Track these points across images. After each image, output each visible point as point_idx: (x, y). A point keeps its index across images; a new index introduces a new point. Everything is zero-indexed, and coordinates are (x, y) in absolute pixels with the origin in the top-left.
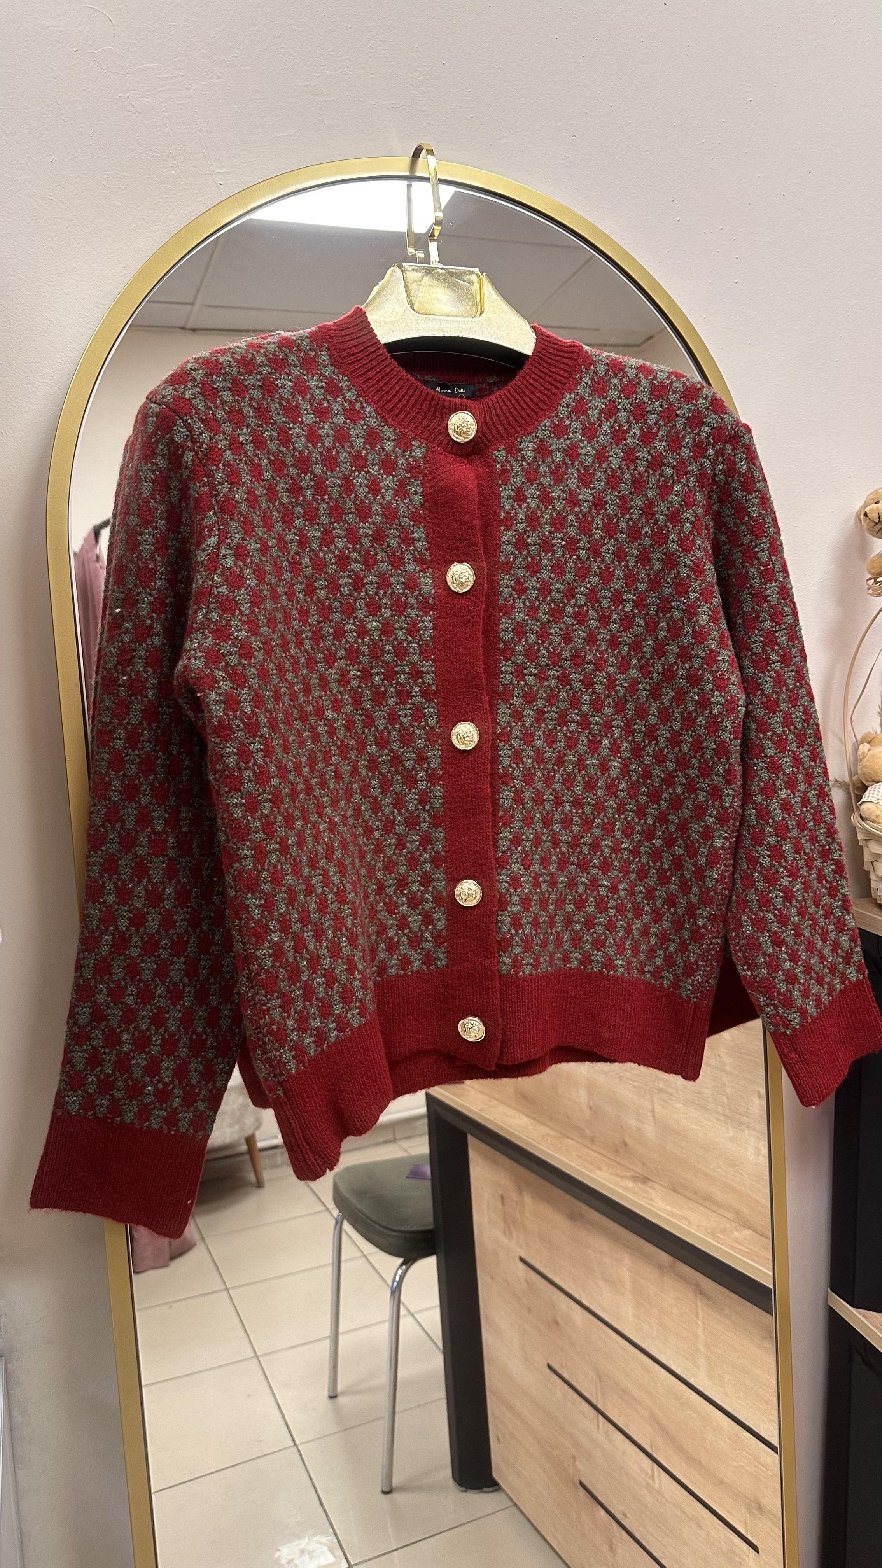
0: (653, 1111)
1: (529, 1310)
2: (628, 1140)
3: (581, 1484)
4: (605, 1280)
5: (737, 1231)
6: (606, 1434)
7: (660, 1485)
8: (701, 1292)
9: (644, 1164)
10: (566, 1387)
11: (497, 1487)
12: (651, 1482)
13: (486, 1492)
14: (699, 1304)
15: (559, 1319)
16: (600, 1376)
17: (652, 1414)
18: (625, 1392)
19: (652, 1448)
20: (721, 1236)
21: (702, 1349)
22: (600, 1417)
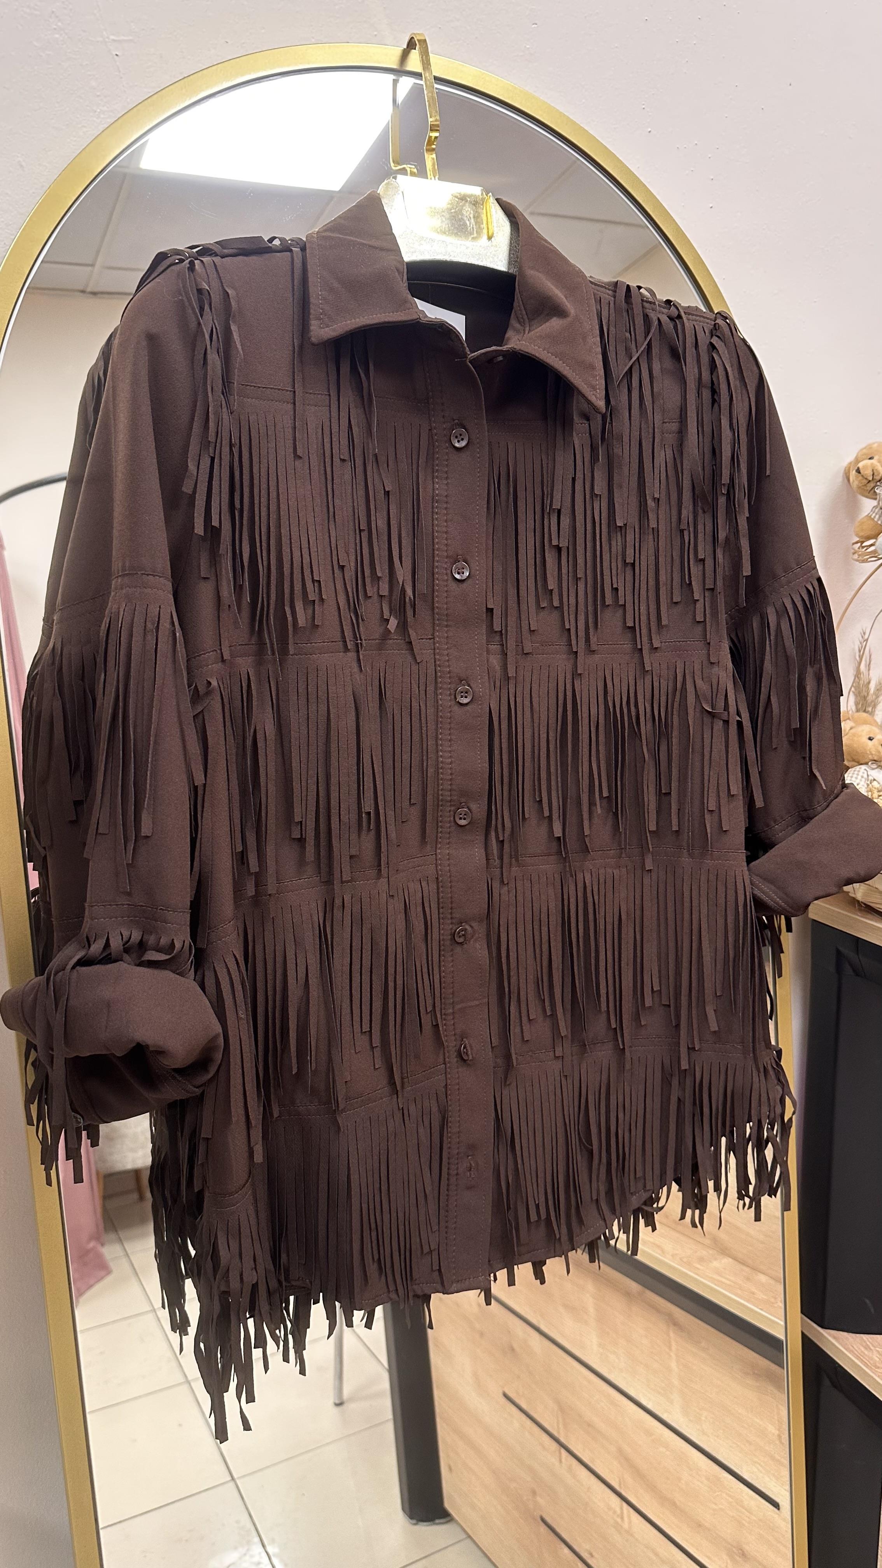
1: (482, 1334)
3: (543, 1520)
4: (566, 1306)
5: (716, 1259)
6: (570, 1468)
7: (630, 1522)
8: (675, 1323)
10: (524, 1417)
11: (449, 1518)
12: (619, 1520)
13: (437, 1524)
14: (672, 1334)
15: (515, 1346)
16: (563, 1409)
17: (620, 1451)
18: (589, 1425)
19: (620, 1484)
20: (698, 1266)
21: (676, 1382)
22: (563, 1451)
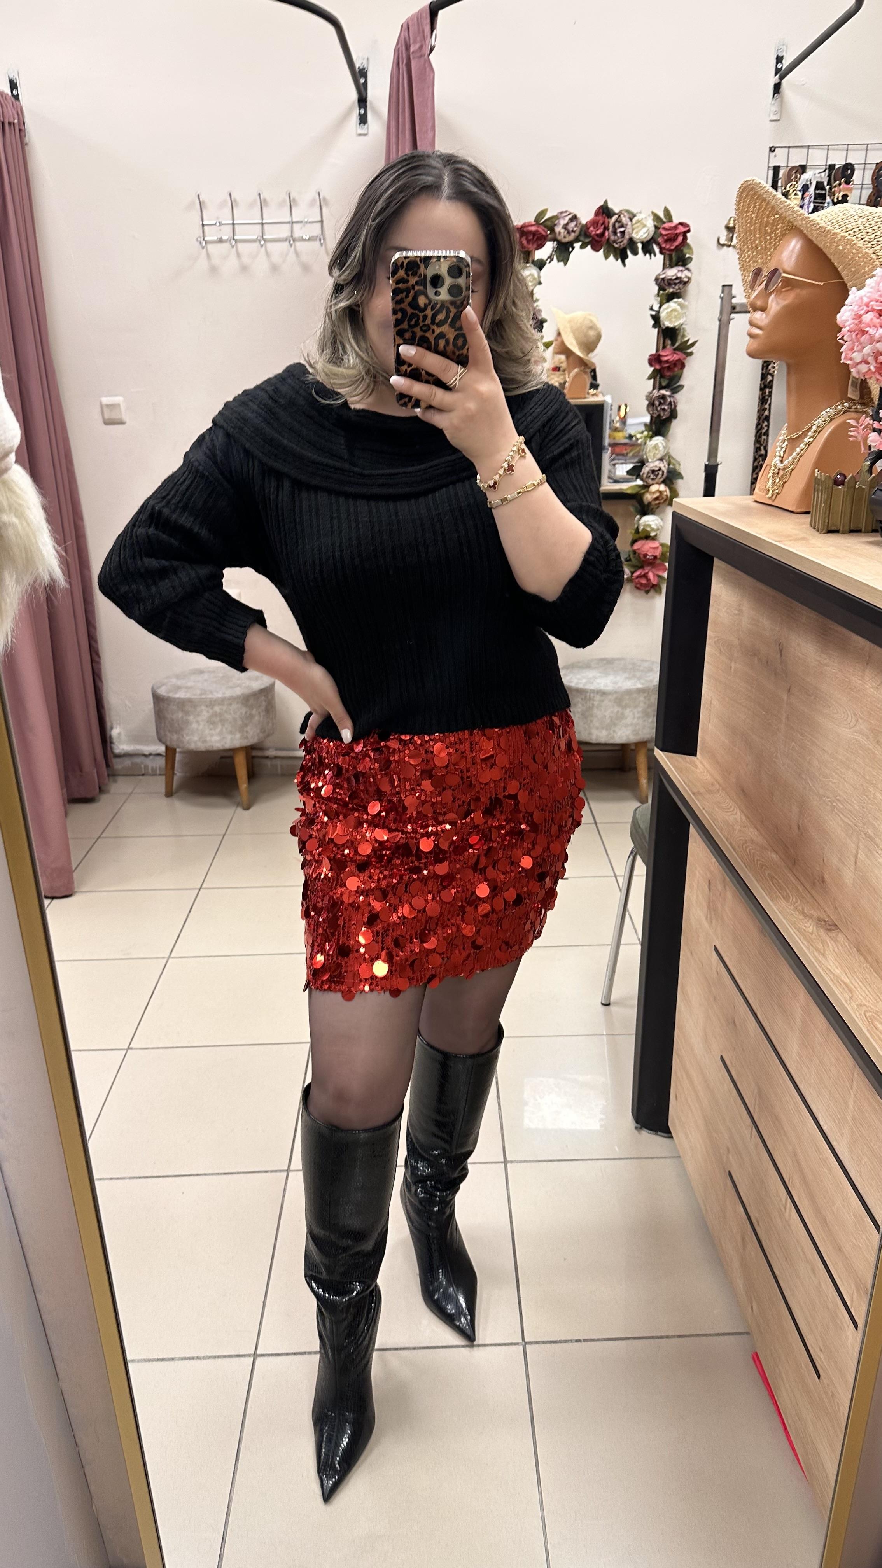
0: (856, 856)
1: (715, 999)
2: (826, 876)
3: (730, 1174)
4: (780, 1006)
6: (756, 1145)
7: (790, 1215)
9: (836, 908)
10: (732, 1085)
11: (669, 1135)
12: (783, 1209)
13: (659, 1136)
14: (856, 1075)
15: (737, 1023)
16: (761, 1093)
17: (795, 1154)
18: (777, 1119)
19: (789, 1180)
21: (849, 1118)
22: (753, 1128)
